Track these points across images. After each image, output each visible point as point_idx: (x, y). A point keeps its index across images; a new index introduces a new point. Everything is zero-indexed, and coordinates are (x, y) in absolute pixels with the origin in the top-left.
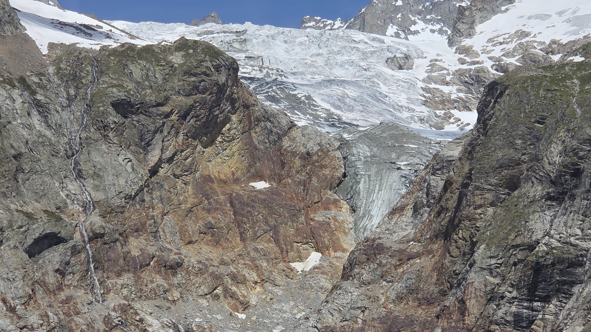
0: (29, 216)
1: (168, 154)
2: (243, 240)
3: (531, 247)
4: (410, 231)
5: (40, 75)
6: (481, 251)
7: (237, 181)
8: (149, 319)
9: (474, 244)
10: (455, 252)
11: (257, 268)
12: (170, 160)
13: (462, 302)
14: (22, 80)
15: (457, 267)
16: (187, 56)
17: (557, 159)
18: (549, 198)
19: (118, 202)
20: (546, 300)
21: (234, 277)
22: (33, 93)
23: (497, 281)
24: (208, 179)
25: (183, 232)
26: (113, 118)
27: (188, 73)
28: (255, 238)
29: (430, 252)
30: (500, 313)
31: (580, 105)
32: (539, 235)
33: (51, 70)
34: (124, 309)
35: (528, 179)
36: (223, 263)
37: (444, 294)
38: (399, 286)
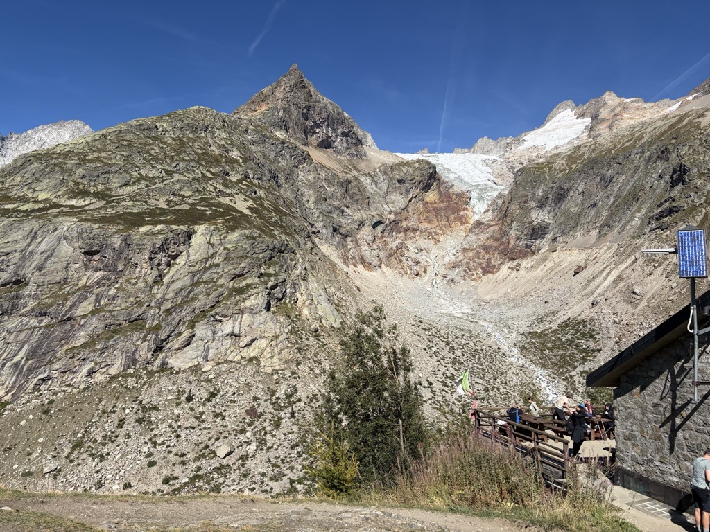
0: (373, 216)
1: (414, 196)
2: (438, 221)
3: (531, 223)
4: (491, 218)
5: (374, 172)
6: (515, 224)
7: (436, 203)
8: (409, 246)
9: (512, 222)
10: (506, 224)
11: (442, 230)
12: (415, 197)
13: (508, 240)
14: (369, 174)
15: (506, 229)
16: (420, 164)
17: (541, 194)
18: (537, 206)
19: (399, 211)
20: (536, 239)
21: (435, 233)
22: (373, 178)
23: (520, 233)
24: (427, 203)
25: (419, 219)
26: (398, 185)
27: (421, 170)
28: (441, 220)
29: (497, 224)
30: (521, 244)
31: (549, 176)
32: (534, 219)
33: (378, 170)
34: (402, 243)
35: (530, 200)
36: (431, 228)
37: (502, 237)
38: (487, 235)
